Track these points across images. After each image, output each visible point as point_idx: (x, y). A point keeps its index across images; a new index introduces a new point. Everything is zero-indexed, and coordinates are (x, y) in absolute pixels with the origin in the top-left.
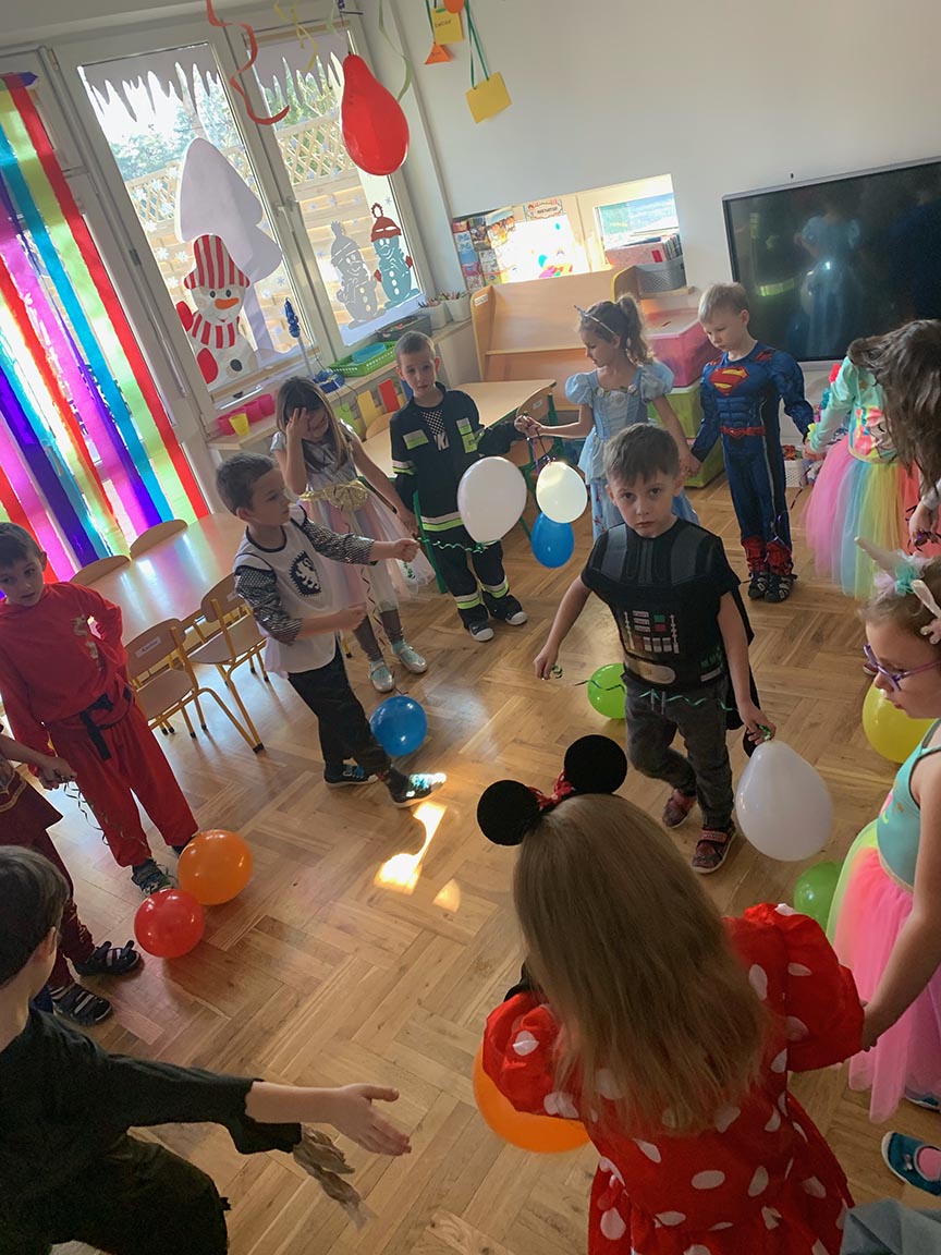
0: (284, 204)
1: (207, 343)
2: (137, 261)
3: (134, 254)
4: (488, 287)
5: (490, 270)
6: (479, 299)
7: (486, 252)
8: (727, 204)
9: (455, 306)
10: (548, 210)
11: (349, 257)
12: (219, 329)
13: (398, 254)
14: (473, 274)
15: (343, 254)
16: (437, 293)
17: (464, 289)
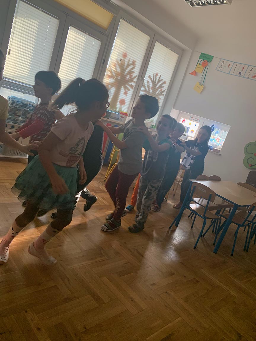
0: (141, 77)
2: (104, 63)
3: (104, 61)
10: (196, 120)
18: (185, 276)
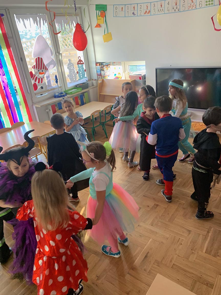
0: (58, 53)
1: (36, 82)
3: (21, 59)
4: (102, 79)
5: (103, 75)
6: (100, 81)
7: (103, 71)
8: (156, 69)
9: (94, 82)
11: (72, 67)
12: (39, 79)
13: (83, 68)
14: (99, 76)
15: (70, 67)
16: (90, 79)
17: (97, 79)
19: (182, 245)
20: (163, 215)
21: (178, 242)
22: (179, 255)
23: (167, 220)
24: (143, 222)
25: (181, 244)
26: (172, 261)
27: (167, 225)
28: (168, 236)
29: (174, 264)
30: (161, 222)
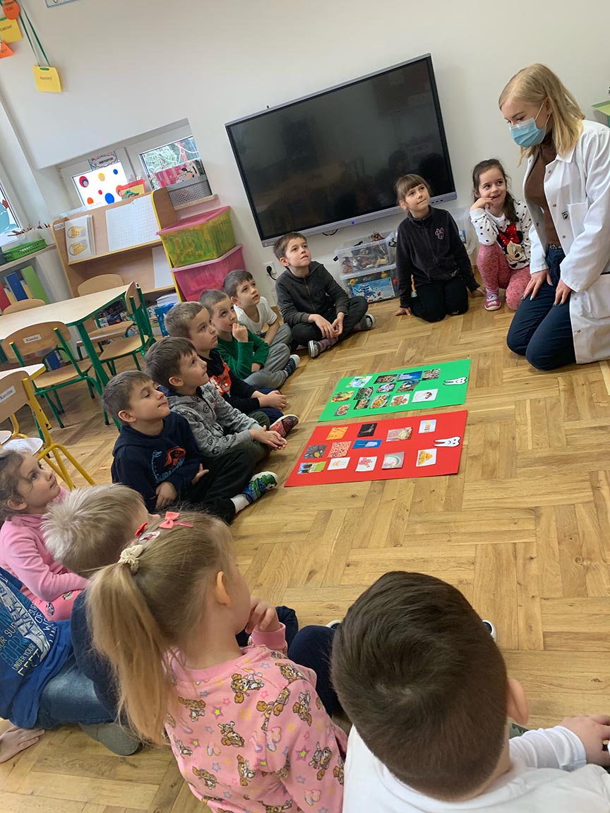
8: (228, 128)
10: (107, 160)
18: (353, 496)
19: (535, 560)
20: (418, 500)
21: (515, 557)
22: (547, 595)
23: (440, 509)
24: (360, 547)
25: (532, 558)
26: (533, 628)
27: (449, 523)
28: (470, 553)
29: (545, 634)
30: (420, 522)
